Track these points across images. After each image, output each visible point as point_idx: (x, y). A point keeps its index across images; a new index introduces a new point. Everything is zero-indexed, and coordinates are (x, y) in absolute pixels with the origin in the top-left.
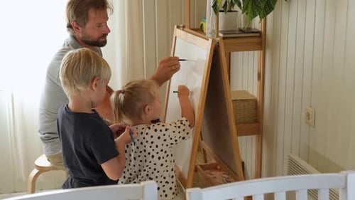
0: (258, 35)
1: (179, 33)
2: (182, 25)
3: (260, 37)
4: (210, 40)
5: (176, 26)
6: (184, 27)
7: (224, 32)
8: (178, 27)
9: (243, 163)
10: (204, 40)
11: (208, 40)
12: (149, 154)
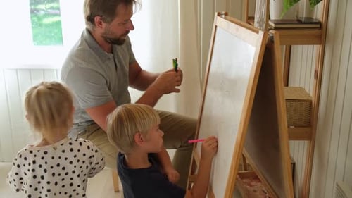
0: (318, 26)
1: (220, 22)
2: (223, 13)
3: (320, 28)
4: (261, 33)
5: (216, 14)
6: (226, 14)
7: (277, 23)
8: (219, 15)
9: (294, 165)
10: (253, 33)
11: (257, 32)
12: (40, 166)
